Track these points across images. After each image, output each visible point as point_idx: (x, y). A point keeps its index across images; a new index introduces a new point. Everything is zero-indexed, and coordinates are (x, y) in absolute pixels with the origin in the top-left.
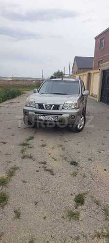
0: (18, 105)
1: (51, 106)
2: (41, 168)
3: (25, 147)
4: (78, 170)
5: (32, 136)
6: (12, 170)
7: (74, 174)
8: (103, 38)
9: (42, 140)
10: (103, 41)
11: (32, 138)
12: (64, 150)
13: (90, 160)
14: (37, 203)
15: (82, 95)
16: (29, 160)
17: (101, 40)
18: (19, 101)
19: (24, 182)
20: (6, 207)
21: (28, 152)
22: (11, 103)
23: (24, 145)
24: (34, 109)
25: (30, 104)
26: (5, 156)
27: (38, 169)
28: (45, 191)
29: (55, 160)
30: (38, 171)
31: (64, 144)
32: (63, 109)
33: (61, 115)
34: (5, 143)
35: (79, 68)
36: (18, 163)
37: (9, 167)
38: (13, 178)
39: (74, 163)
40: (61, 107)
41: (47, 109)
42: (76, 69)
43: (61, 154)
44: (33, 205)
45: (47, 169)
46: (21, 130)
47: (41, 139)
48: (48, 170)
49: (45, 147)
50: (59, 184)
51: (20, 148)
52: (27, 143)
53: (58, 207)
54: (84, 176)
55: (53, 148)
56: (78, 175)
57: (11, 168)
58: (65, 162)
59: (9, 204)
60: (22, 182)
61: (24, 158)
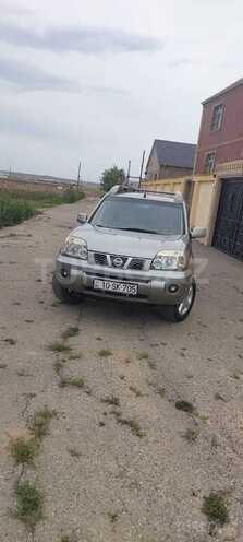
0: (30, 243)
1: (125, 259)
2: (109, 416)
3: (62, 355)
4: (196, 424)
5: (73, 326)
6: (40, 419)
7: (190, 437)
8: (221, 105)
9: (99, 339)
10: (220, 111)
11: (74, 332)
12: (154, 369)
13: (218, 397)
14: (114, 517)
15: (191, 237)
16: (76, 392)
17: (216, 108)
18: (30, 232)
19: (73, 453)
20: (39, 528)
21: (73, 370)
22: (12, 235)
23: (59, 349)
24: (84, 264)
25: (74, 252)
26: (16, 377)
27: (102, 418)
28: (129, 481)
29: (138, 394)
30: (102, 424)
31: (151, 352)
32: (152, 268)
33: (147, 282)
34: (12, 343)
35: (162, 166)
36: (51, 398)
37: (31, 412)
38: (46, 442)
39: (184, 406)
40: (147, 264)
41: (114, 266)
42: (156, 168)
43: (150, 380)
44: (105, 521)
45: (123, 418)
46: (45, 309)
47: (97, 335)
48: (126, 422)
49: (109, 358)
50: (159, 463)
51: (52, 358)
52: (66, 345)
53: (167, 529)
54: (214, 444)
55: (128, 361)
56: (200, 440)
57: (39, 414)
58: (162, 401)
59: (46, 518)
60: (69, 456)
61: (63, 384)
